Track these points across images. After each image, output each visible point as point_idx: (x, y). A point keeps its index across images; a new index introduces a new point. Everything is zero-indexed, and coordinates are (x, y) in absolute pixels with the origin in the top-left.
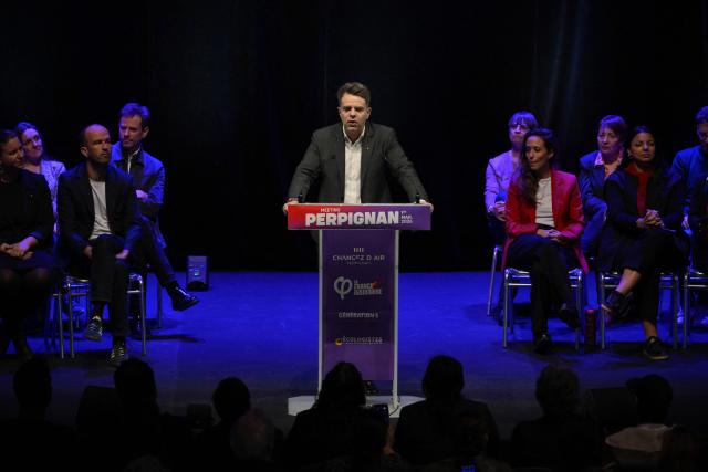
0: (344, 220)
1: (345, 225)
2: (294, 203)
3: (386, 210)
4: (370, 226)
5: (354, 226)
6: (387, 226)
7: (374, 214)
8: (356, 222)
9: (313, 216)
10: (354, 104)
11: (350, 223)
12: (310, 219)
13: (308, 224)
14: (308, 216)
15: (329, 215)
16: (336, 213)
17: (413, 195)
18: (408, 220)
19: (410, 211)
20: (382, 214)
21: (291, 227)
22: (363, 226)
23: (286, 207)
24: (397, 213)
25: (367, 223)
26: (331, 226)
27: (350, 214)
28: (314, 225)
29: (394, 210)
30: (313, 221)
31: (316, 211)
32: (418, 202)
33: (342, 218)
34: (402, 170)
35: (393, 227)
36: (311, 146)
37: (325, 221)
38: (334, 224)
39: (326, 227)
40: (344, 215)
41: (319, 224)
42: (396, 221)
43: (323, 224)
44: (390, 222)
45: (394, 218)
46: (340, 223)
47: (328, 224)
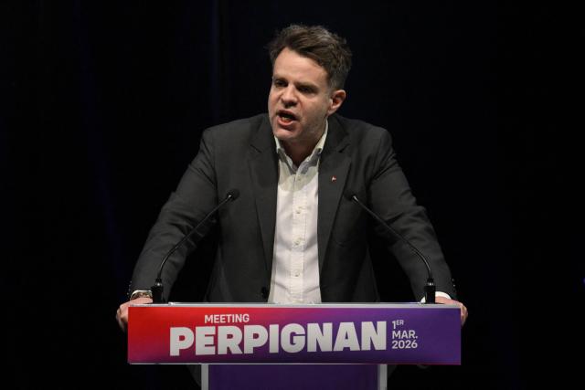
0: (260, 342)
1: (262, 352)
2: (143, 301)
3: (357, 318)
4: (319, 355)
5: (282, 355)
6: (360, 355)
7: (328, 327)
8: (287, 347)
9: (186, 331)
10: (293, 76)
11: (274, 349)
12: (179, 340)
13: (174, 351)
14: (175, 332)
15: (224, 331)
16: (241, 326)
17: (421, 281)
18: (408, 340)
19: (412, 320)
20: (347, 327)
21: (136, 358)
22: (304, 355)
23: (124, 311)
24: (382, 325)
25: (312, 348)
26: (229, 356)
27: (274, 328)
28: (189, 353)
29: (374, 317)
30: (186, 345)
31: (194, 322)
32: (431, 299)
33: (254, 337)
34: (400, 225)
35: (373, 357)
36: (199, 162)
37: (216, 344)
38: (236, 350)
39: (216, 358)
40: (260, 329)
41: (200, 351)
42: (381, 345)
43: (211, 351)
44: (366, 347)
45: (375, 336)
46: (249, 350)
47: (222, 351)
